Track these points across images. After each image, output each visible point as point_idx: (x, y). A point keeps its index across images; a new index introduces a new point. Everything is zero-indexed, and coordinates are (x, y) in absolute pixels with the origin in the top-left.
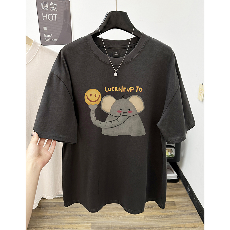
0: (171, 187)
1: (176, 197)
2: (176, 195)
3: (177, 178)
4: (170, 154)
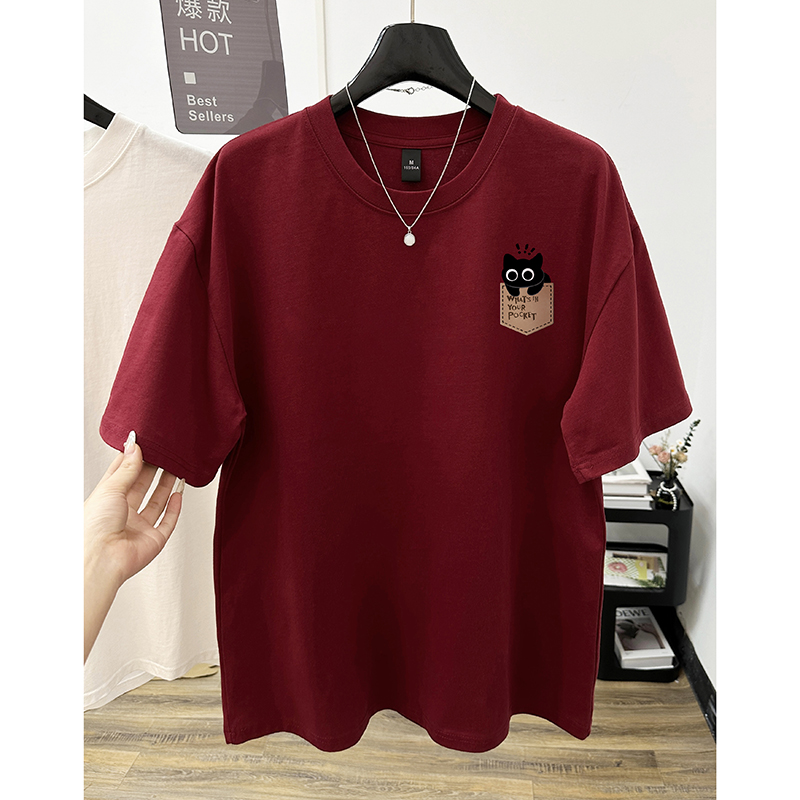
0: (645, 699)
1: (663, 735)
2: (663, 729)
3: (672, 667)
4: (651, 577)
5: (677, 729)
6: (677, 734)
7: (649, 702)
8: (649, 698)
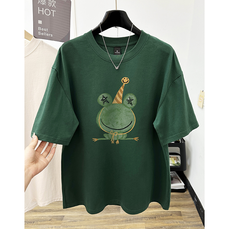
1: (183, 207)
3: (184, 188)
5: (187, 205)
6: (187, 207)
7: (179, 198)
8: (178, 197)
